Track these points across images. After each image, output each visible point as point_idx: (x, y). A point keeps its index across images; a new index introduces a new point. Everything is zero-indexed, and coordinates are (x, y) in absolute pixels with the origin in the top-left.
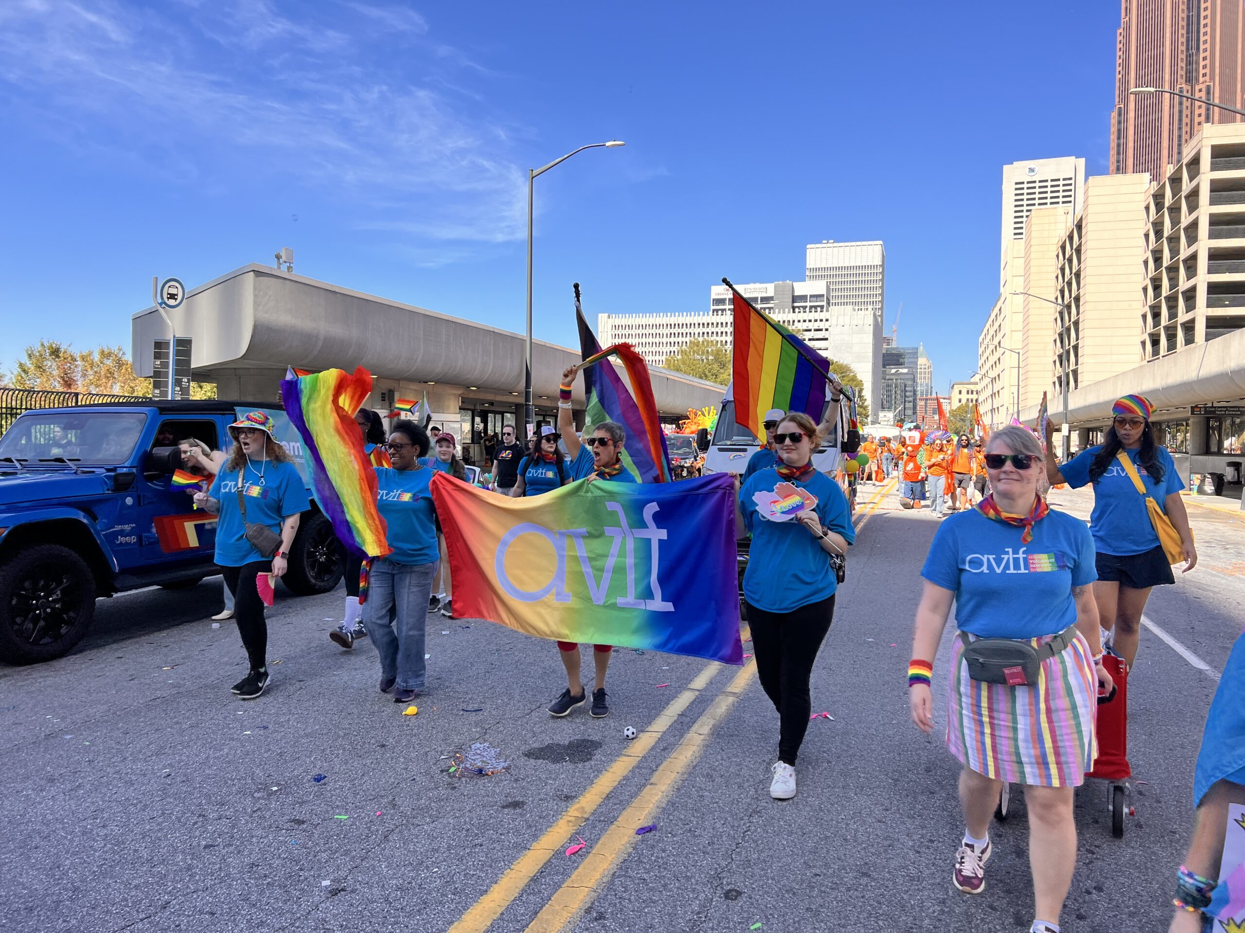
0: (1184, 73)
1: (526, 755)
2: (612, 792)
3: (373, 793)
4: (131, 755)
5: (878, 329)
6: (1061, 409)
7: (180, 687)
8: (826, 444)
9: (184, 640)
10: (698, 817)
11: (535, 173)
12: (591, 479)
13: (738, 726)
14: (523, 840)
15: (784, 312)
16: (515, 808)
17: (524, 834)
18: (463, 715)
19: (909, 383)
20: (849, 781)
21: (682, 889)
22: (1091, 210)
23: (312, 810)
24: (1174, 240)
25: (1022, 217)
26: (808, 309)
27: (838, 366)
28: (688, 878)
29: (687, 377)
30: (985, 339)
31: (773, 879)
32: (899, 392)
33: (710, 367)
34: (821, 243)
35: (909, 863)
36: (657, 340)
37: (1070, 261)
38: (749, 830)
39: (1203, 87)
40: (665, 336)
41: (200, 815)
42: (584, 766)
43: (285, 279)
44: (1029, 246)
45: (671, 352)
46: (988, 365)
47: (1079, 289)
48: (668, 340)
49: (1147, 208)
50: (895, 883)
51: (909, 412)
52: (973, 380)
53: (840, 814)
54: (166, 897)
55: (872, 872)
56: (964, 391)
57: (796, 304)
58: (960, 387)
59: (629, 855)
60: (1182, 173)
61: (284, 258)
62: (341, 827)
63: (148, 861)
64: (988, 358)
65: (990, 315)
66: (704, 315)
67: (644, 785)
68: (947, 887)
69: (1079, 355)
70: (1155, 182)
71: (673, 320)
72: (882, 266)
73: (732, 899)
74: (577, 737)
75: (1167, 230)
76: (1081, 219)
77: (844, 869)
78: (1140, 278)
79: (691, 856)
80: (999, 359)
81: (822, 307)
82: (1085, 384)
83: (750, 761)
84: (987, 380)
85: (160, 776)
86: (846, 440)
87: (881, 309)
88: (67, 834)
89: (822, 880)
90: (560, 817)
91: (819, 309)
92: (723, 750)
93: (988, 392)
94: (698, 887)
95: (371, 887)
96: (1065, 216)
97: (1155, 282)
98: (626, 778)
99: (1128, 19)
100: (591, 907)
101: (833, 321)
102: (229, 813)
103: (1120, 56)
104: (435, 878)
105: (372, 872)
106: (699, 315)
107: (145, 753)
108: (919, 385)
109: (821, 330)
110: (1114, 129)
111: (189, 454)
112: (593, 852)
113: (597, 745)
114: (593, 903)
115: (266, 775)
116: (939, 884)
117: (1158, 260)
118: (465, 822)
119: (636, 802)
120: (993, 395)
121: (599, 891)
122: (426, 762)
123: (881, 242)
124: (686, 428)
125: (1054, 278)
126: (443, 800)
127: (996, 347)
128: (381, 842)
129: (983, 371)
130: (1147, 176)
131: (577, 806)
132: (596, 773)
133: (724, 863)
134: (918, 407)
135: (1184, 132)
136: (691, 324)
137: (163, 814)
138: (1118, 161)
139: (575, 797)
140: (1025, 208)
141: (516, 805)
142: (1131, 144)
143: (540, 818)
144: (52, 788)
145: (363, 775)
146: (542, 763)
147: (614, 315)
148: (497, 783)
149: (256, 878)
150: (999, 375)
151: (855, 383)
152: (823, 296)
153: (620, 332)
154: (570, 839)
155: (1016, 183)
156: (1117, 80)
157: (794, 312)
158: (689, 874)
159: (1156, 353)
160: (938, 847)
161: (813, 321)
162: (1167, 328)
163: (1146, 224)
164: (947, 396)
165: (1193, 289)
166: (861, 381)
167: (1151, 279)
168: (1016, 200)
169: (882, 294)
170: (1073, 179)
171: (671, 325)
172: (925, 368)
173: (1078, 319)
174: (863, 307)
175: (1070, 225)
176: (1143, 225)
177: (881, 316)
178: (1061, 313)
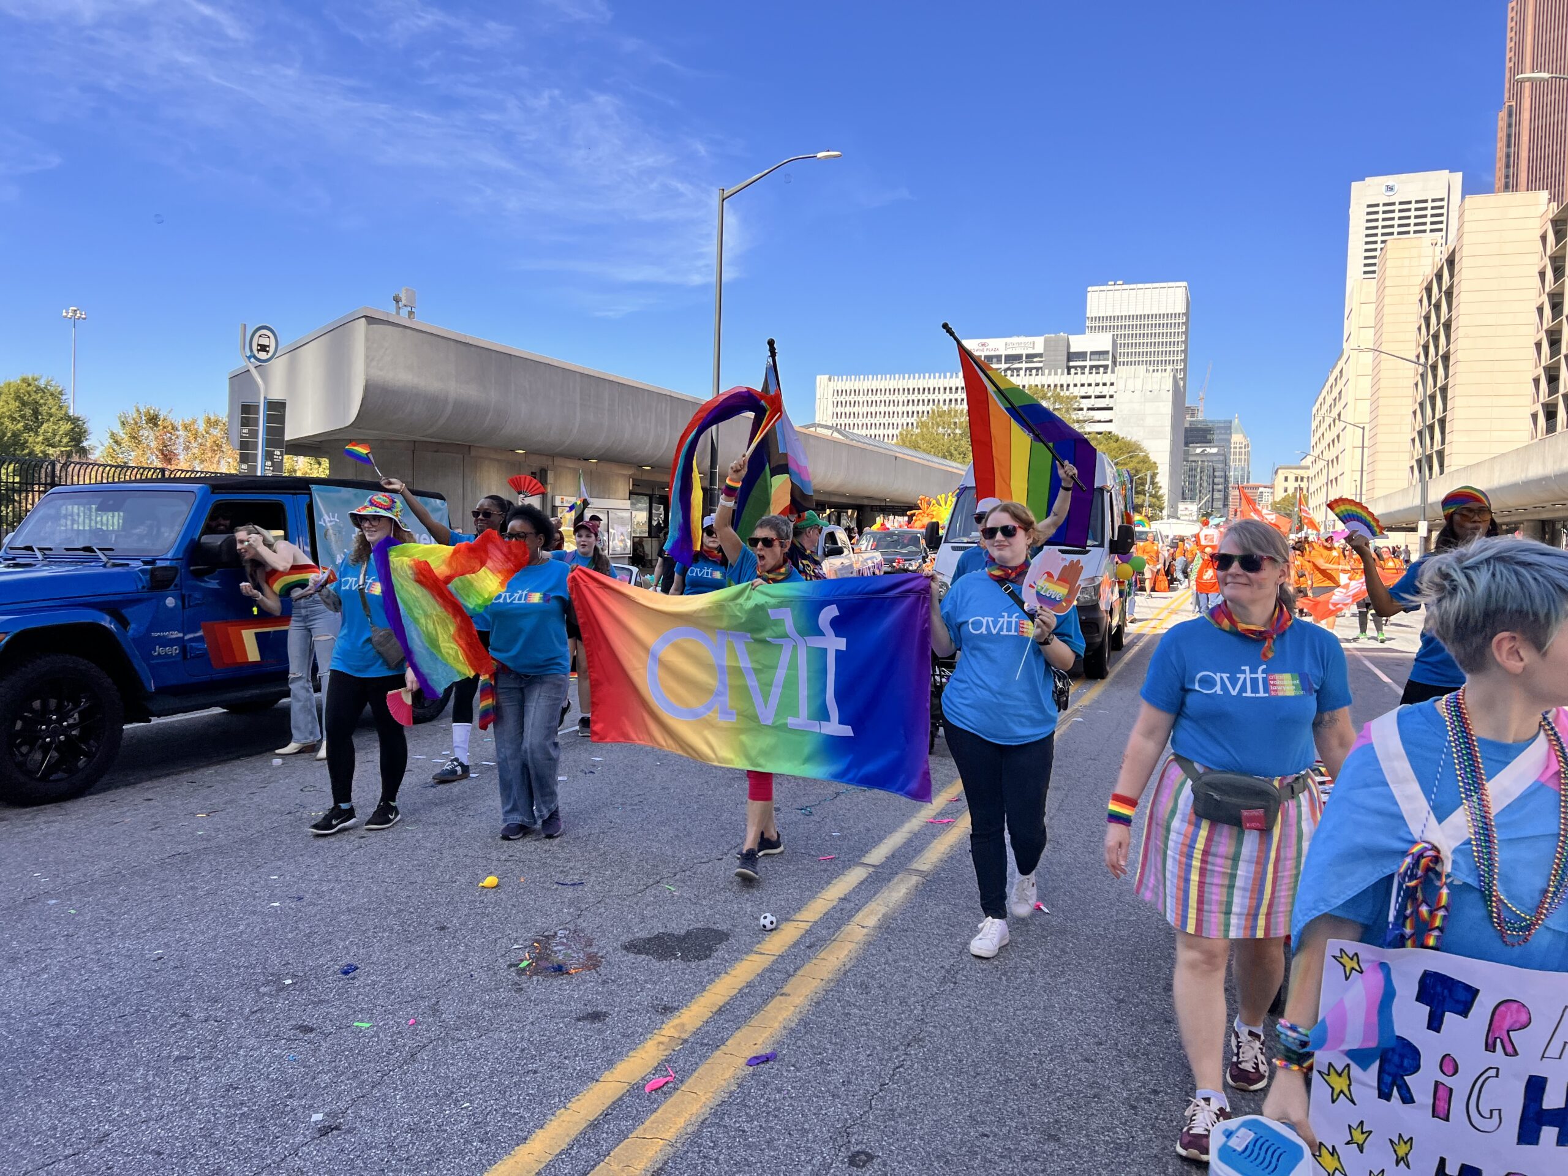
1: (626, 948)
2: (728, 1003)
3: (413, 993)
4: (121, 929)
5: (1178, 396)
6: (1417, 501)
7: (209, 840)
9: (233, 779)
10: (836, 1044)
11: (726, 193)
12: (756, 584)
13: (916, 917)
14: (593, 1068)
15: (1056, 374)
16: (593, 1022)
17: (596, 1058)
18: (557, 889)
19: (1220, 466)
20: (1054, 1000)
21: (791, 1148)
22: (1466, 239)
23: (327, 1014)
25: (1375, 250)
26: (1087, 370)
27: (1125, 443)
28: (804, 1132)
29: (928, 457)
30: (1320, 410)
31: (921, 1139)
32: (1205, 478)
33: (957, 443)
34: (1107, 285)
35: (1118, 1123)
36: (891, 409)
37: (1438, 307)
38: (902, 1066)
40: (901, 404)
41: (183, 1015)
42: (699, 966)
43: (405, 327)
44: (1382, 288)
45: (908, 424)
46: (1324, 443)
47: (1448, 344)
48: (905, 409)
49: (1544, 238)
50: (1093, 1152)
51: (1218, 504)
52: (1303, 463)
53: (1032, 1047)
54: (106, 1127)
55: (1063, 1133)
56: (1291, 478)
57: (1072, 364)
58: (1287, 472)
59: (731, 1094)
61: (404, 302)
62: (360, 1038)
63: (98, 1074)
64: (1323, 435)
65: (1328, 379)
66: (951, 377)
67: (773, 996)
68: (1167, 1162)
69: (1447, 431)
70: (1556, 203)
71: (911, 384)
72: (1186, 314)
73: (858, 1166)
74: (699, 925)
76: (1454, 251)
77: (1025, 1128)
78: (1532, 329)
79: (815, 1100)
80: (1338, 436)
81: (1106, 367)
82: (1453, 468)
83: (923, 967)
84: (1321, 464)
85: (149, 959)
86: (1116, 539)
87: (1184, 370)
88: (9, 1032)
89: (991, 1143)
90: (650, 1035)
91: (1102, 370)
92: (890, 950)
93: (1323, 479)
94: (816, 1147)
95: (374, 1127)
96: (1432, 248)
97: (1552, 335)
98: (749, 985)
100: (661, 1169)
101: (1120, 385)
102: (220, 1013)
104: (463, 1116)
105: (381, 1105)
106: (945, 377)
107: (140, 926)
108: (1232, 469)
109: (1104, 397)
110: (1502, 134)
111: (246, 543)
112: (683, 1089)
113: (722, 937)
114: (666, 1163)
115: (283, 963)
116: (1156, 1156)
117: (1557, 306)
118: (522, 1039)
119: (756, 1020)
120: (1328, 483)
121: (678, 1145)
122: (493, 952)
123: (1185, 284)
124: (916, 521)
125: (1416, 329)
126: (501, 1006)
127: (1334, 421)
128: (405, 1062)
129: (1317, 451)
130: (1544, 195)
131: (676, 1021)
132: (713, 975)
133: (857, 1113)
134: (1230, 498)
136: (934, 389)
137: (137, 1010)
138: (1507, 177)
139: (677, 1009)
140: (1379, 238)
141: (596, 1016)
142: (1524, 154)
143: (624, 1036)
144: (11, 971)
145: (406, 968)
146: (644, 960)
147: (836, 378)
148: (578, 985)
149: (229, 1106)
150: (1337, 458)
151: (1146, 465)
152: (1107, 352)
153: (844, 398)
154: (656, 1069)
155: (1369, 206)
156: (1507, 71)
157: (1069, 373)
158: (806, 1126)
159: (1551, 428)
160: (1163, 1101)
161: (1093, 385)
162: (1566, 396)
163: (1542, 259)
164: (1269, 484)
166: (1155, 463)
167: (1546, 331)
168: (1368, 228)
169: (1185, 351)
170: (1446, 200)
171: (909, 390)
172: (1241, 448)
173: (1447, 384)
174: (1160, 368)
175: (1438, 261)
176: (1538, 259)
177: (1184, 379)
178: (1423, 376)
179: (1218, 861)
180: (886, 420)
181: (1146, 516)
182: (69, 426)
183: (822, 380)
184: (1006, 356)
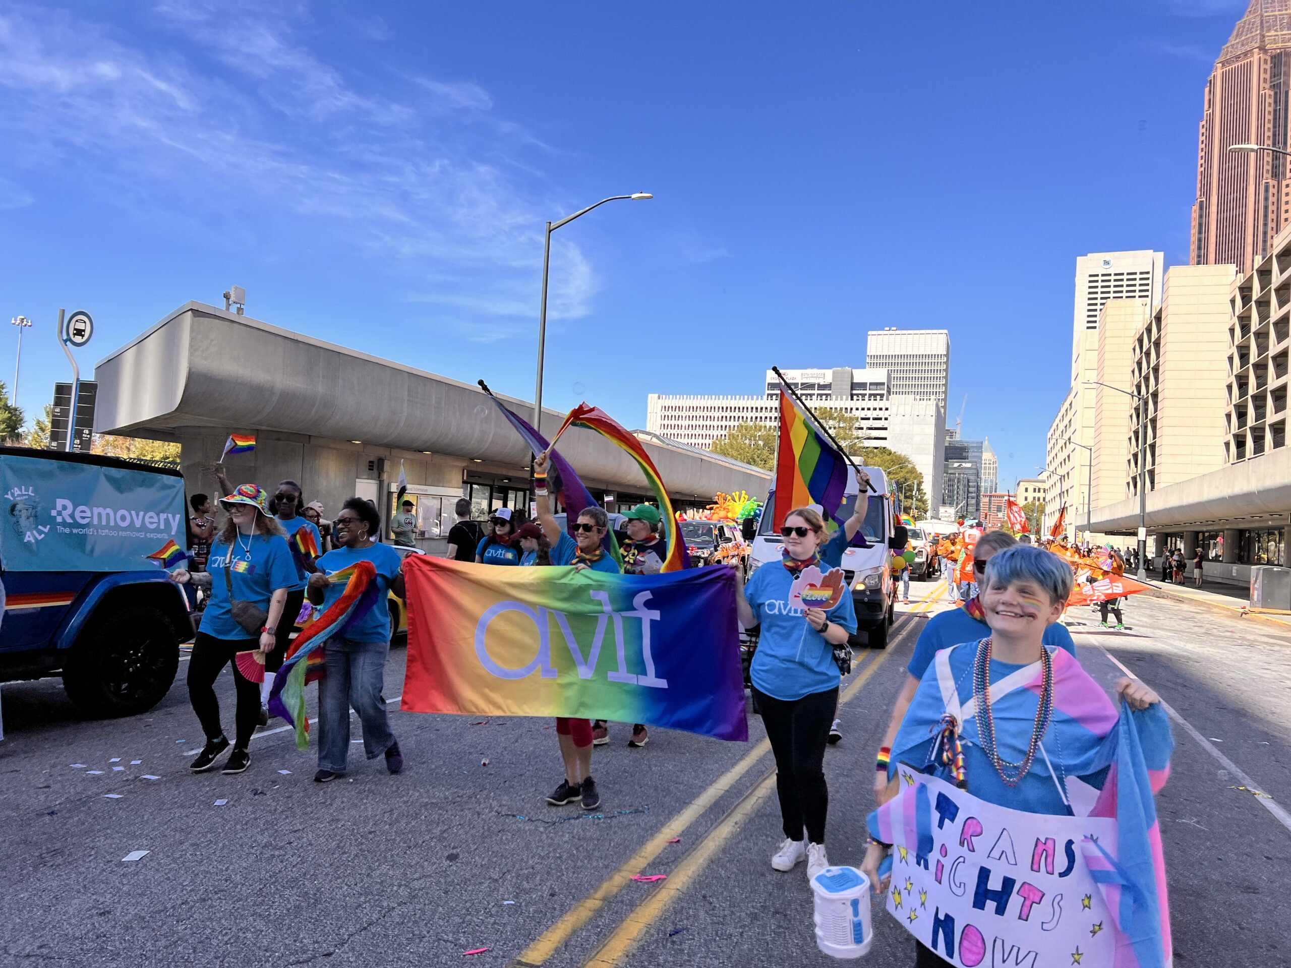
0: (1270, 168)
5: (940, 421)
6: (1137, 510)
8: (873, 539)
11: (553, 226)
12: (579, 568)
15: (842, 399)
19: (972, 478)
22: (1171, 301)
24: (1262, 335)
25: (1096, 310)
26: (867, 397)
27: (896, 456)
29: (734, 462)
30: (1054, 435)
32: (961, 487)
33: (759, 452)
34: (883, 330)
36: (708, 423)
37: (1148, 354)
40: (716, 419)
43: (232, 321)
44: (1103, 338)
45: (721, 436)
46: (1057, 462)
47: (1157, 384)
48: (720, 423)
49: (1233, 301)
51: (971, 509)
52: (1040, 478)
56: (1031, 489)
57: (854, 392)
58: (1027, 485)
60: (1272, 265)
61: (232, 299)
64: (1056, 455)
65: (1060, 410)
66: (757, 399)
69: (1157, 454)
70: (1242, 275)
71: (725, 403)
72: (947, 355)
75: (1255, 325)
76: (1161, 309)
78: (1224, 374)
80: (1069, 456)
81: (882, 395)
82: (1162, 485)
84: (1056, 478)
87: (945, 400)
91: (878, 397)
93: (1057, 491)
96: (1142, 309)
97: (1240, 379)
99: (1211, 111)
101: (893, 410)
103: (1202, 149)
106: (752, 399)
108: (983, 481)
109: (880, 419)
110: (1195, 223)
117: (1244, 356)
120: (1061, 494)
123: (946, 331)
125: (1130, 372)
127: (1066, 443)
129: (1052, 468)
130: (1233, 268)
134: (981, 504)
135: (1269, 229)
136: (744, 408)
138: (1199, 255)
140: (1099, 301)
142: (1212, 239)
147: (664, 396)
150: (1068, 474)
151: (913, 475)
152: (883, 384)
153: (670, 413)
155: (1091, 276)
156: (1199, 174)
157: (852, 399)
159: (1241, 455)
161: (872, 409)
162: (1253, 429)
163: (1232, 318)
164: (1013, 494)
165: (1284, 388)
166: (921, 474)
167: (1236, 376)
168: (1090, 293)
169: (945, 385)
170: (1151, 273)
171: (723, 408)
172: (990, 464)
173: (1156, 416)
174: (925, 398)
175: (1148, 316)
176: (1228, 318)
177: (944, 407)
178: (1137, 410)
180: (704, 432)
181: (913, 516)
182: (7, 415)
183: (652, 398)
184: (802, 384)
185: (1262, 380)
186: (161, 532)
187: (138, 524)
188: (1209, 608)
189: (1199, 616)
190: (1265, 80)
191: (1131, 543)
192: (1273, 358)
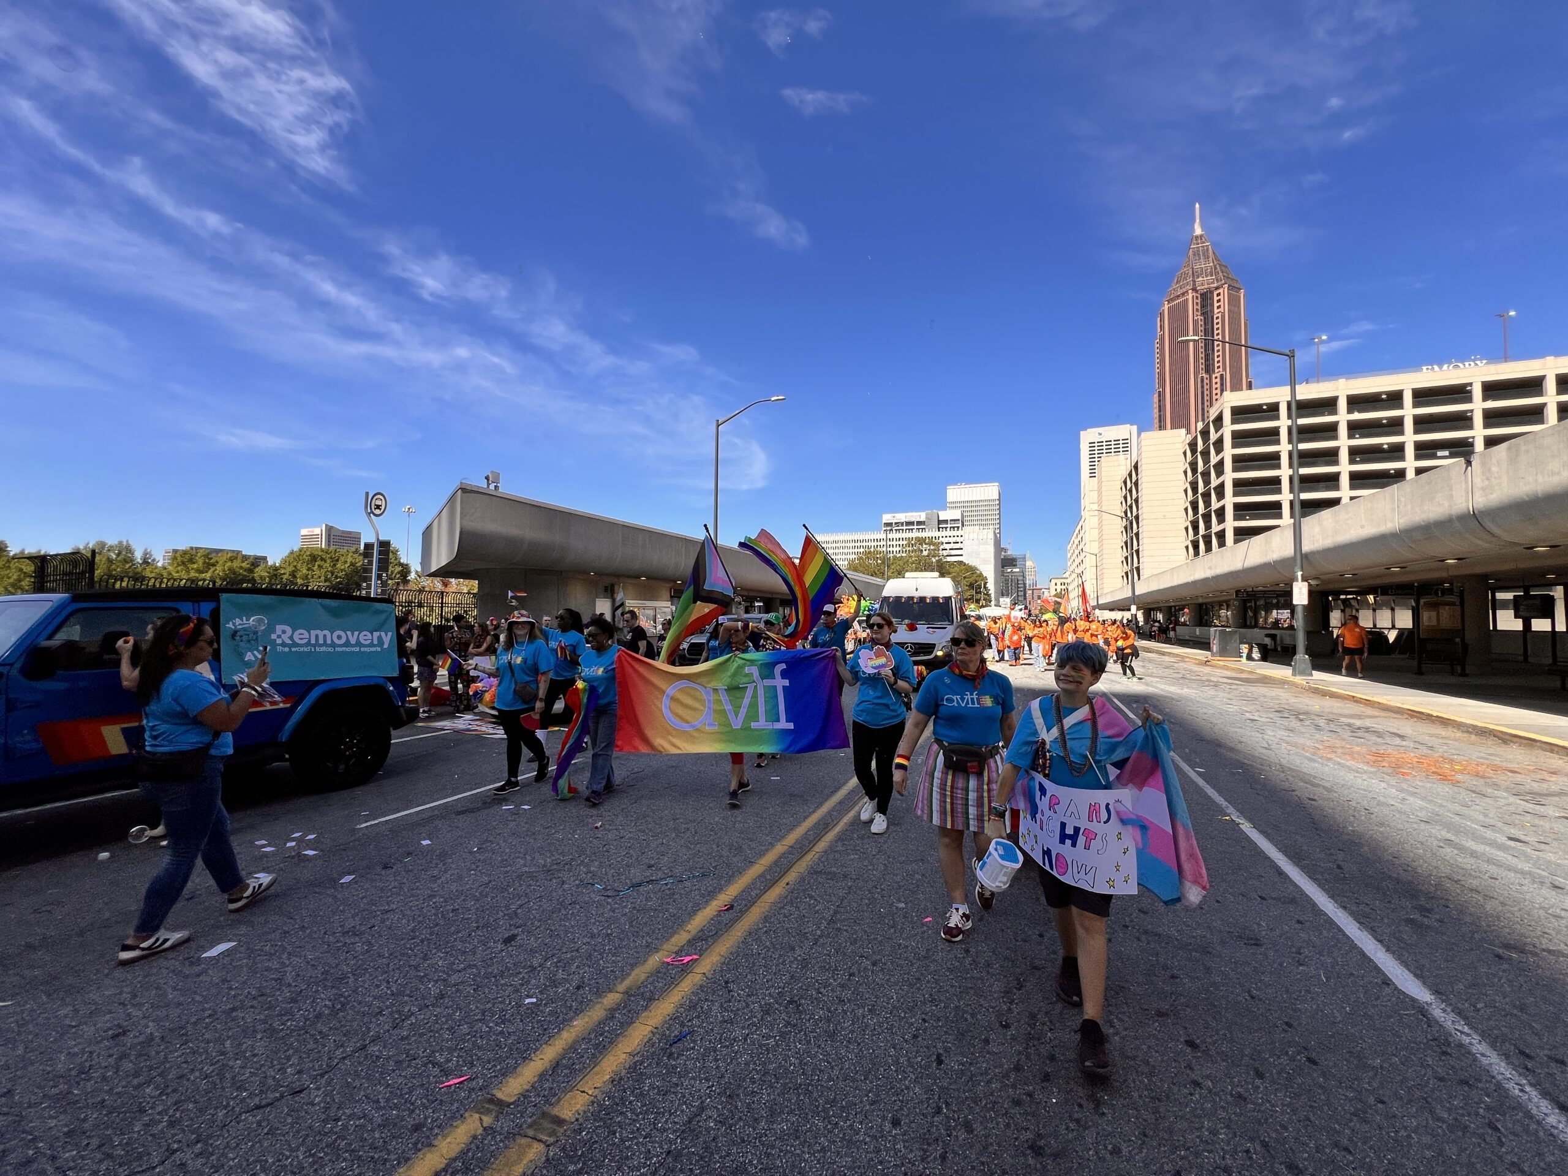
0: (1204, 368)
5: (997, 542)
6: (1130, 594)
12: (736, 654)
15: (932, 531)
19: (1021, 578)
22: (1143, 455)
24: (1206, 475)
25: (1094, 465)
26: (948, 529)
27: (969, 566)
30: (1072, 547)
32: (1013, 584)
34: (957, 485)
36: (846, 550)
37: (1131, 491)
39: (1218, 375)
40: (851, 548)
43: (493, 495)
44: (1101, 484)
45: (853, 558)
46: (1075, 565)
47: (1138, 510)
48: (852, 551)
49: (1185, 453)
51: (1020, 598)
52: (1064, 576)
56: (1059, 584)
57: (940, 526)
58: (1056, 581)
60: (1209, 427)
61: (491, 480)
64: (1074, 560)
65: (1075, 530)
66: (877, 534)
69: (1140, 557)
70: (1189, 435)
71: (856, 537)
72: (999, 500)
75: (1201, 467)
76: (1137, 462)
78: (1182, 502)
80: (1082, 561)
81: (958, 527)
82: (1145, 577)
84: (1074, 575)
87: (999, 528)
91: (956, 529)
96: (1125, 460)
97: (1193, 504)
99: (1162, 332)
101: (966, 536)
106: (874, 534)
108: (1027, 580)
109: (958, 543)
110: (1156, 404)
117: (1195, 489)
123: (998, 484)
125: (1120, 503)
127: (1080, 552)
129: (1072, 569)
130: (1183, 431)
134: (1027, 595)
135: (1207, 403)
138: (1160, 423)
140: (1096, 456)
150: (1083, 572)
152: (959, 520)
155: (1090, 444)
156: (1157, 373)
157: (939, 531)
159: (1197, 553)
161: (952, 536)
162: (1203, 536)
164: (1047, 587)
165: (1223, 508)
166: (986, 577)
167: (1190, 502)
168: (1090, 454)
169: (999, 519)
170: (1130, 439)
171: (855, 540)
172: (1031, 569)
173: (1138, 531)
174: (986, 528)
175: (1129, 466)
176: (1183, 465)
177: (1000, 533)
178: (1126, 528)
179: (959, 791)
184: (906, 522)
185: (1207, 504)
186: (374, 646)
187: (353, 641)
188: (1182, 658)
189: (1176, 665)
190: (1197, 310)
191: (1127, 615)
192: (1214, 489)
